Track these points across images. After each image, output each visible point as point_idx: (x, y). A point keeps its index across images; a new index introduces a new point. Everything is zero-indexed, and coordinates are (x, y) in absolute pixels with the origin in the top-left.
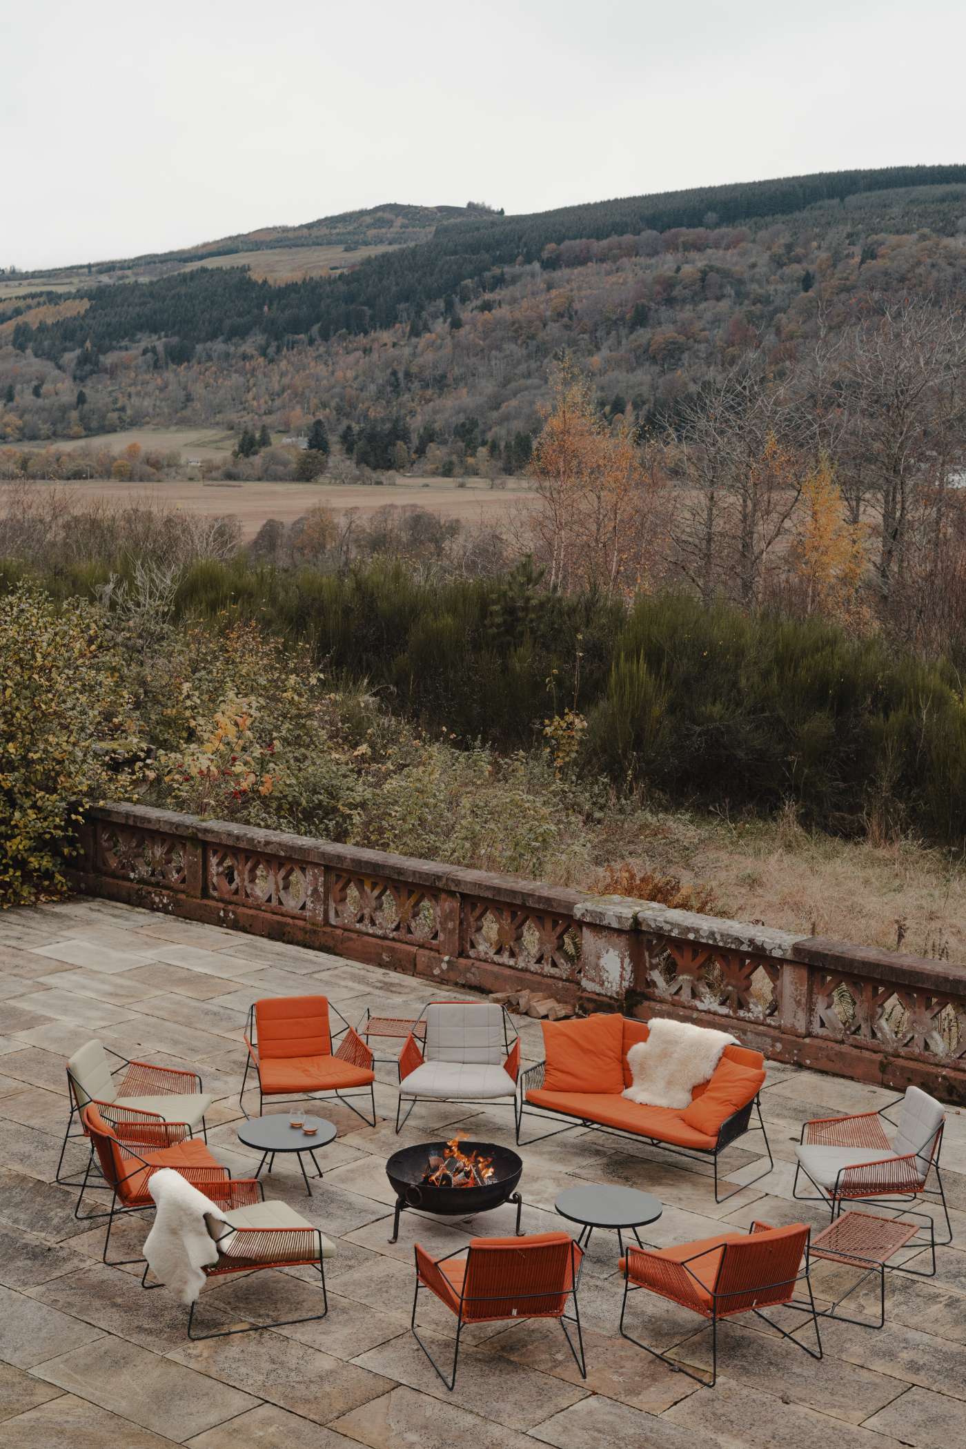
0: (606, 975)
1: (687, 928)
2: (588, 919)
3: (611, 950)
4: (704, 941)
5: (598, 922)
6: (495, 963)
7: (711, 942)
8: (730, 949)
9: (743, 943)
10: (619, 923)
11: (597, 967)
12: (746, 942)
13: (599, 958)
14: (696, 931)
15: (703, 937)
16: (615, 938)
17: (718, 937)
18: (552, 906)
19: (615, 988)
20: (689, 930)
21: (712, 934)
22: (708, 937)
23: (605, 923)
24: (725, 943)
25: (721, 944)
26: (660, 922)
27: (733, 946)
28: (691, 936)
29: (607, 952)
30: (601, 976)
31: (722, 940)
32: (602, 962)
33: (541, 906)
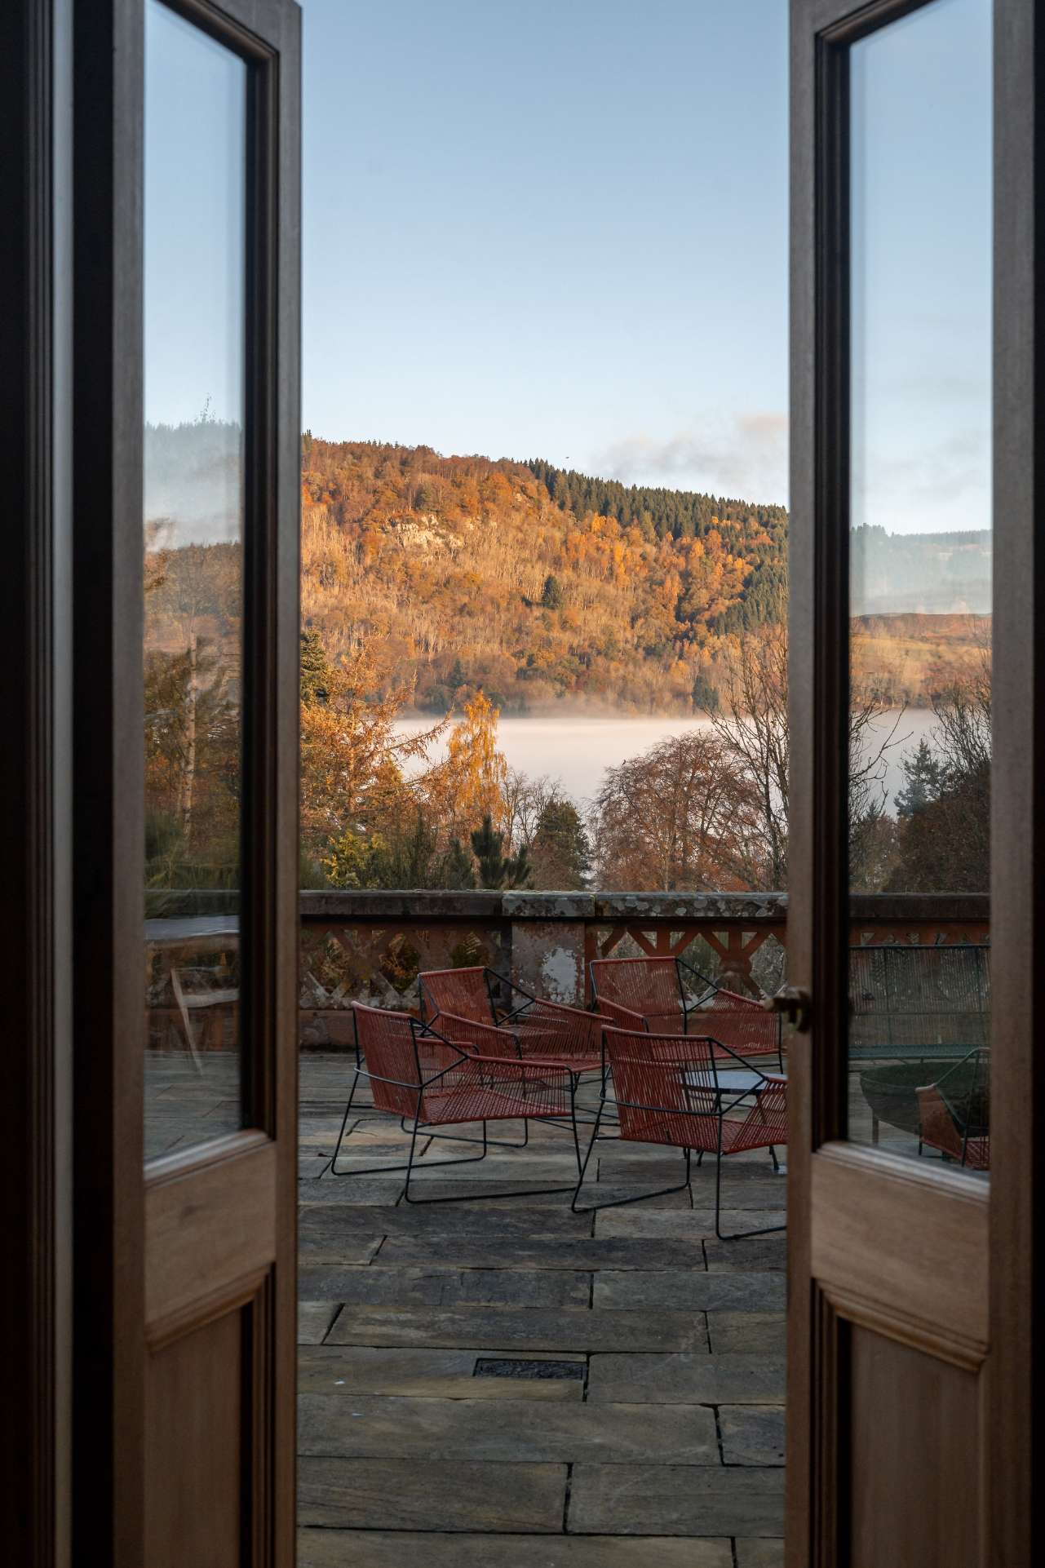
0: (553, 985)
1: (675, 902)
2: (527, 913)
3: (560, 950)
4: (701, 914)
5: (543, 914)
6: (344, 1009)
7: (711, 914)
8: (741, 918)
9: (759, 907)
10: (579, 908)
11: (538, 978)
12: (765, 905)
13: (540, 964)
14: (688, 903)
15: (698, 910)
16: (566, 932)
17: (722, 906)
18: (454, 909)
19: (568, 1000)
20: (676, 903)
21: (712, 903)
22: (707, 909)
23: (556, 912)
24: (735, 911)
25: (727, 914)
26: (631, 901)
27: (745, 914)
28: (681, 912)
29: (554, 954)
30: (544, 989)
31: (728, 909)
32: (546, 969)
33: (436, 912)
